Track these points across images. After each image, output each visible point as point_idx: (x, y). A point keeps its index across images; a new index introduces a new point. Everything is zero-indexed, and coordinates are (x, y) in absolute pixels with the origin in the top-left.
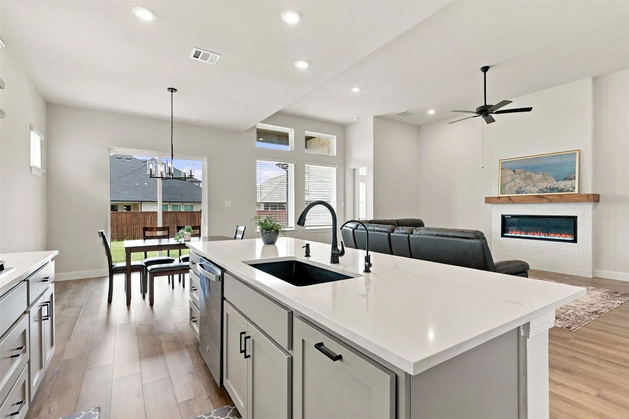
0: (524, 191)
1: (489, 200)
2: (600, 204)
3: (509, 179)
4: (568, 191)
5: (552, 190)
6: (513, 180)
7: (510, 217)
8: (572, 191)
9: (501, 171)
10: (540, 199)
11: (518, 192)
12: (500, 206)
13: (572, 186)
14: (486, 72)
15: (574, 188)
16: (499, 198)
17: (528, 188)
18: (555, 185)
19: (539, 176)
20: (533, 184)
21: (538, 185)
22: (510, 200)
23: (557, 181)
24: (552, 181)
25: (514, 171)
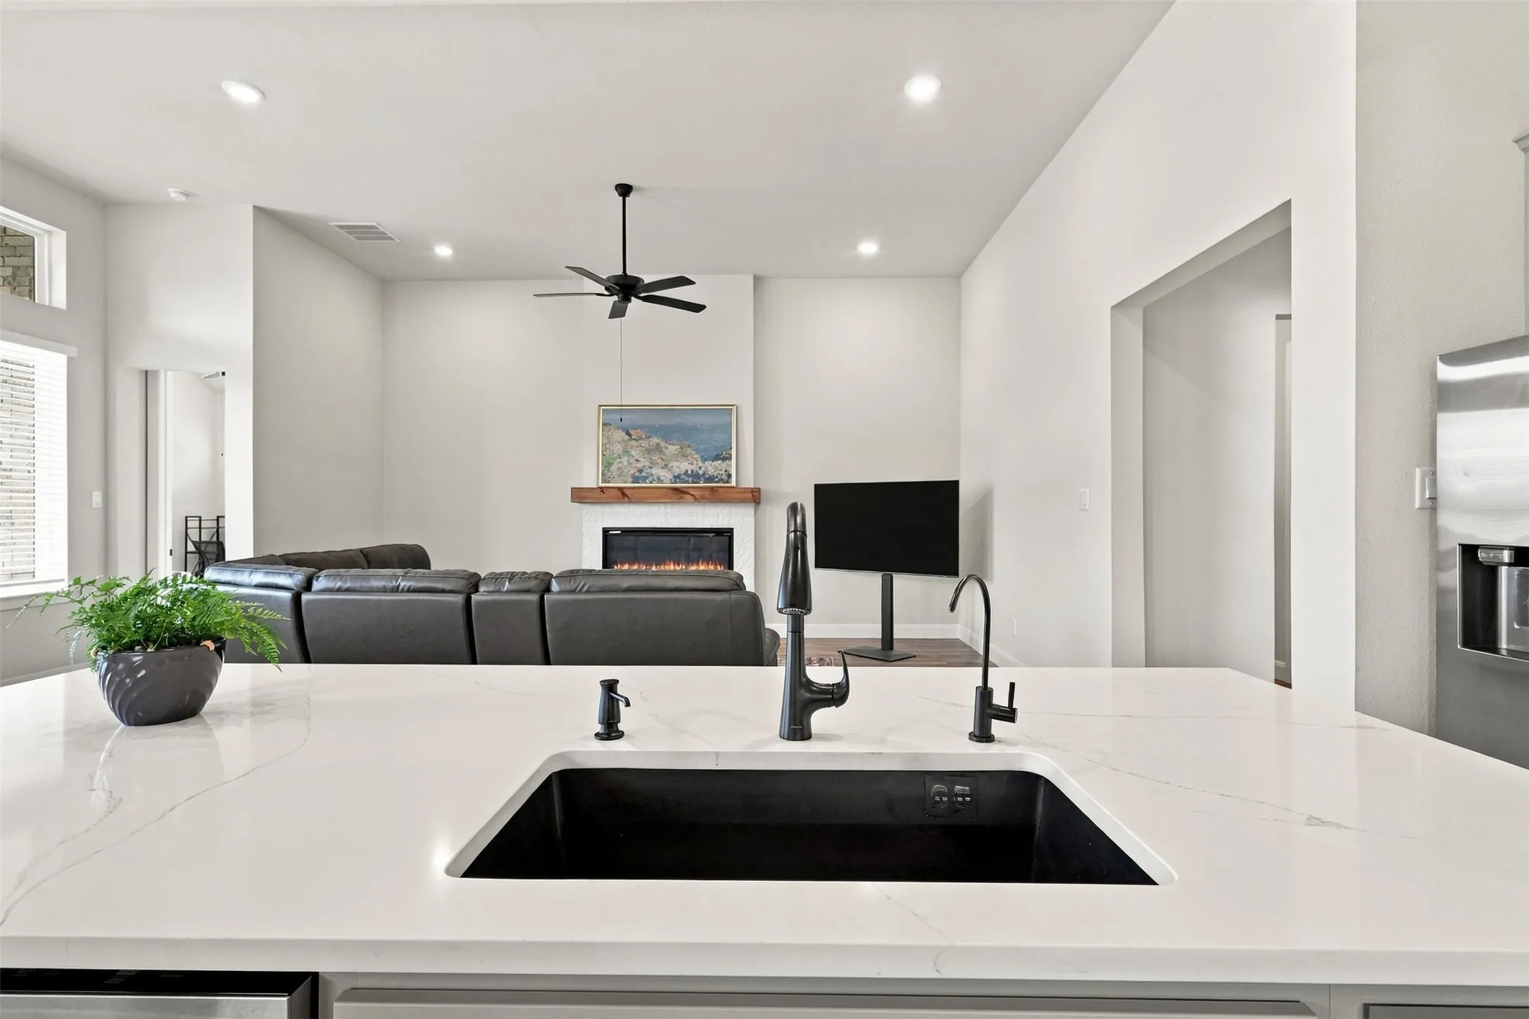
0: (646, 478)
1: (580, 496)
2: (762, 507)
3: (618, 448)
4: (721, 480)
5: (696, 477)
6: (626, 452)
7: (620, 532)
8: (727, 482)
9: (603, 431)
10: (678, 495)
11: (636, 480)
12: (598, 509)
13: (726, 471)
14: (627, 198)
15: (729, 476)
16: (602, 489)
17: (654, 471)
18: (700, 468)
19: (673, 449)
20: (663, 463)
21: (672, 467)
22: (623, 496)
23: (704, 460)
24: (695, 459)
25: (628, 434)
